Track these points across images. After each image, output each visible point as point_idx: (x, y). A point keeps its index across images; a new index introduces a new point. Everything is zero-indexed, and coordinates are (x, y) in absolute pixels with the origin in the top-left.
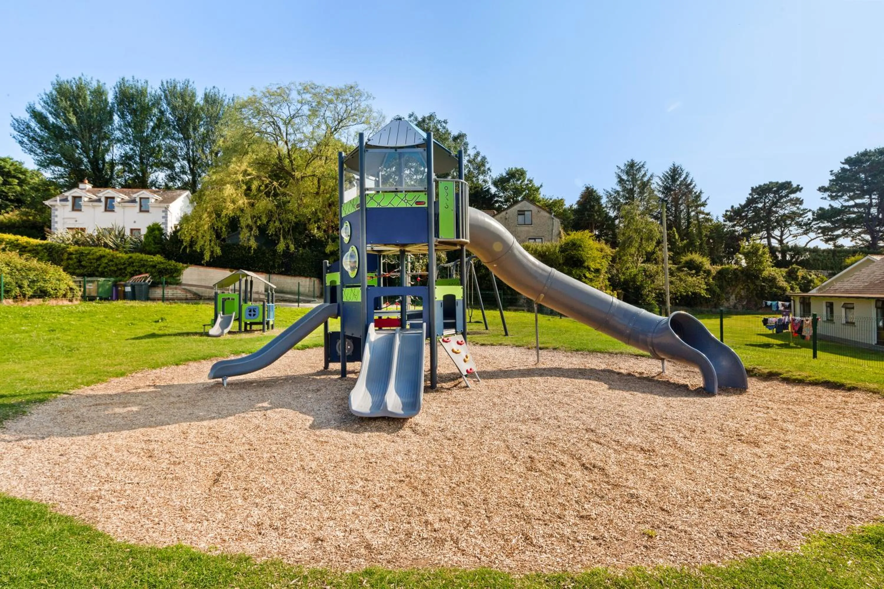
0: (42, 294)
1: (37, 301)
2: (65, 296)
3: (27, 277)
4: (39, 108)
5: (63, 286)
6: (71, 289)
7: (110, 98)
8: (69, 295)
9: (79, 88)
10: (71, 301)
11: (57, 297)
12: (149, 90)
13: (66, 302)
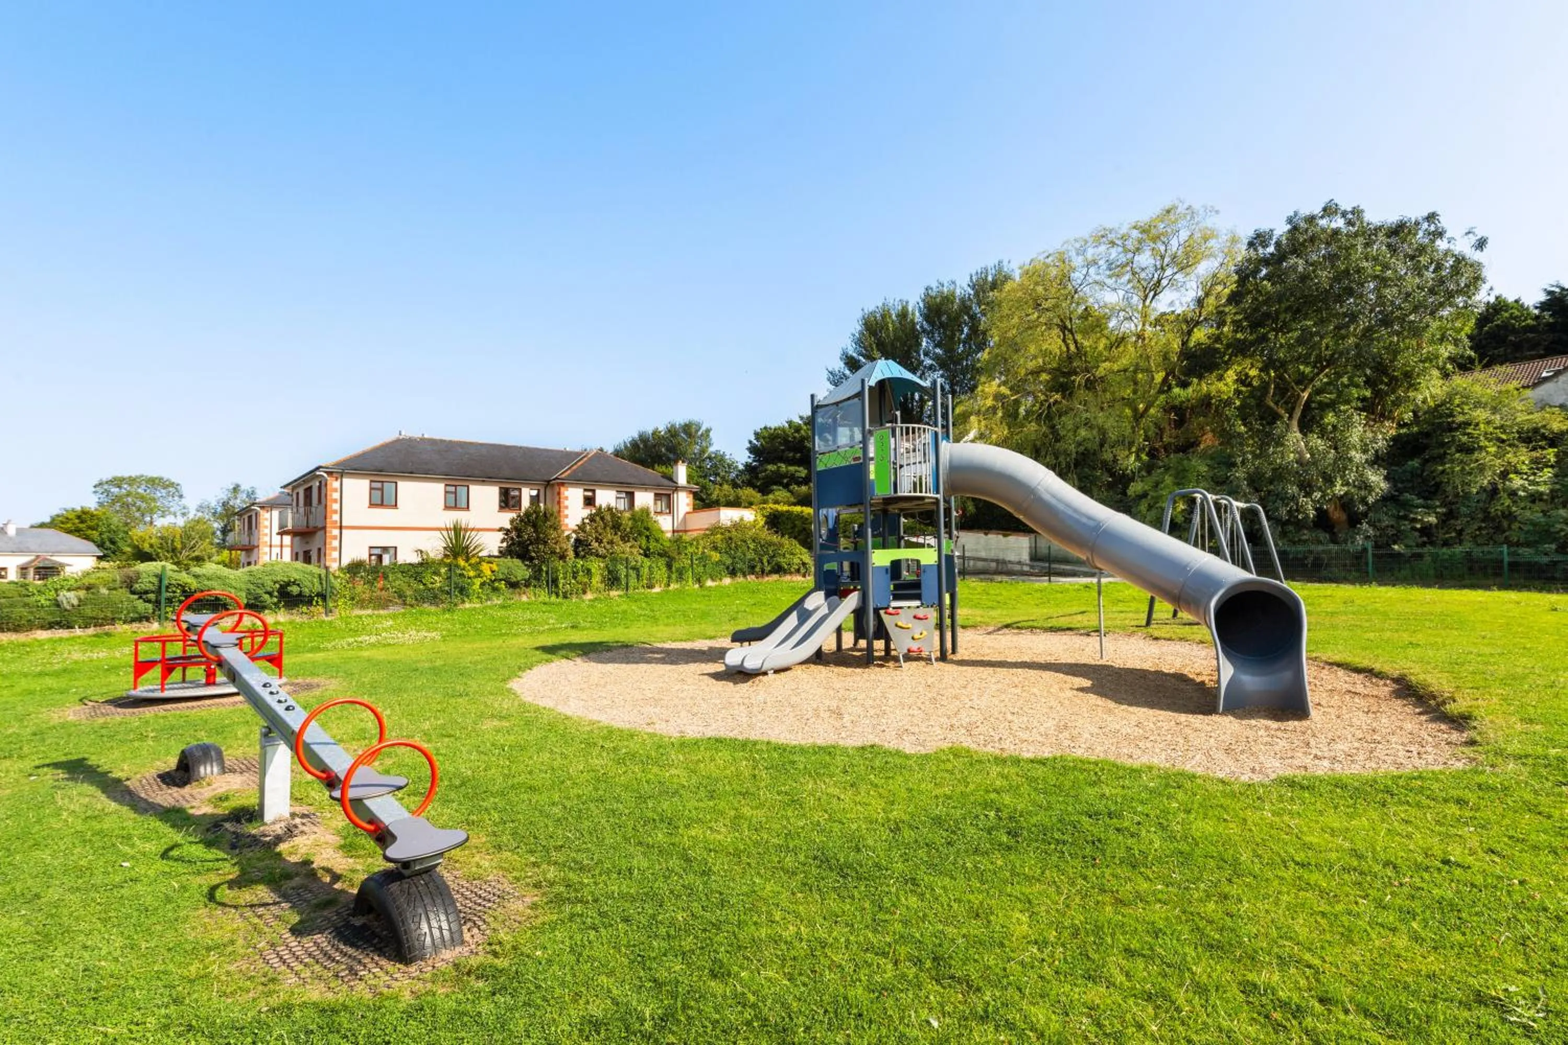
0: (778, 570)
1: (775, 577)
2: (798, 571)
3: (766, 553)
4: (851, 352)
5: (796, 561)
6: (804, 564)
7: (918, 318)
8: (803, 571)
9: (883, 316)
10: (804, 576)
11: (791, 573)
12: (958, 292)
13: (799, 578)
